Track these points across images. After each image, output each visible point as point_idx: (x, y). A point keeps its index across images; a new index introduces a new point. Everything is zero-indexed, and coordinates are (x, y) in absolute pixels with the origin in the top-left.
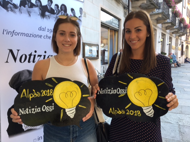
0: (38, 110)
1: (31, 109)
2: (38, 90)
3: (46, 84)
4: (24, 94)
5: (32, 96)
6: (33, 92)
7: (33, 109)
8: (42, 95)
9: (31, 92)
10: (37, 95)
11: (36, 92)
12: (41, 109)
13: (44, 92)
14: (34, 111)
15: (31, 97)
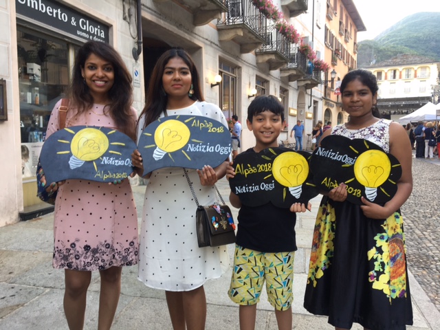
0: (256, 188)
1: (248, 186)
2: (254, 165)
3: (263, 156)
4: (238, 170)
5: (247, 172)
6: (248, 168)
7: (250, 187)
8: (259, 171)
9: (246, 167)
10: (253, 170)
11: (251, 167)
12: (259, 188)
13: (261, 167)
14: (252, 189)
15: (246, 174)
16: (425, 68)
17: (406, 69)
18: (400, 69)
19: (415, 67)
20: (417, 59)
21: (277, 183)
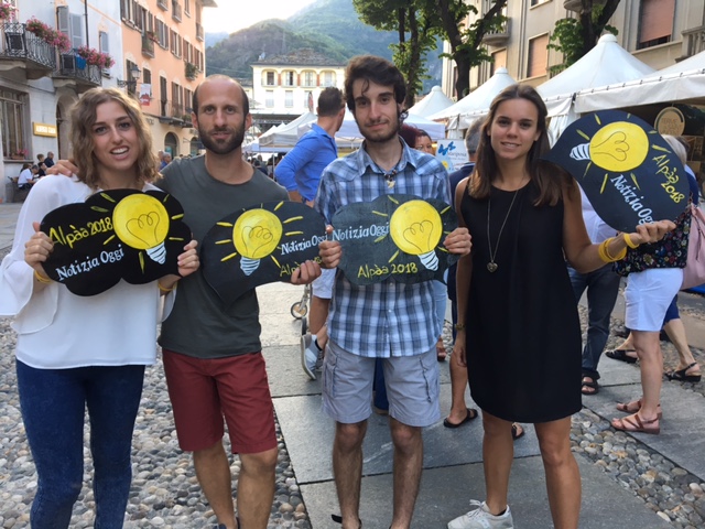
16: (331, 72)
17: (306, 71)
18: (298, 70)
19: (318, 70)
20: (320, 58)
21: (126, 248)
